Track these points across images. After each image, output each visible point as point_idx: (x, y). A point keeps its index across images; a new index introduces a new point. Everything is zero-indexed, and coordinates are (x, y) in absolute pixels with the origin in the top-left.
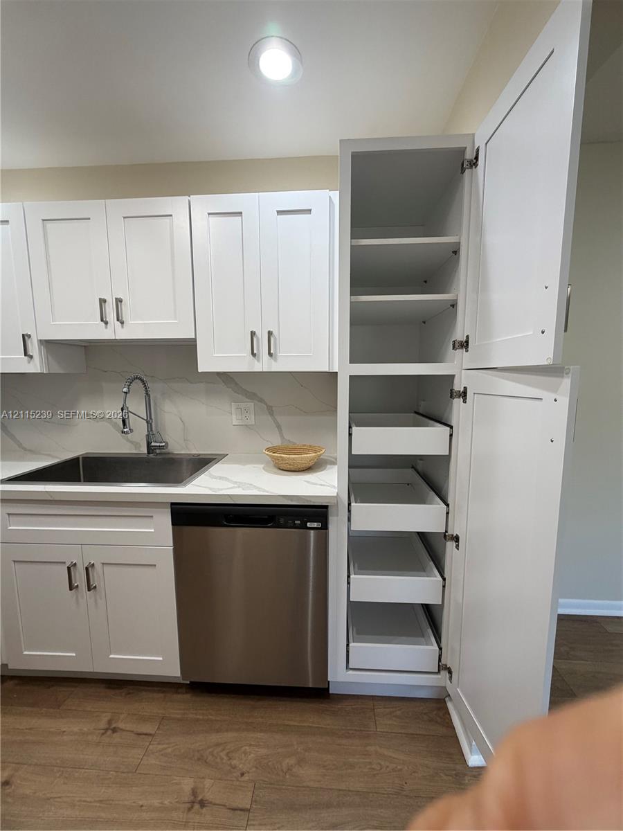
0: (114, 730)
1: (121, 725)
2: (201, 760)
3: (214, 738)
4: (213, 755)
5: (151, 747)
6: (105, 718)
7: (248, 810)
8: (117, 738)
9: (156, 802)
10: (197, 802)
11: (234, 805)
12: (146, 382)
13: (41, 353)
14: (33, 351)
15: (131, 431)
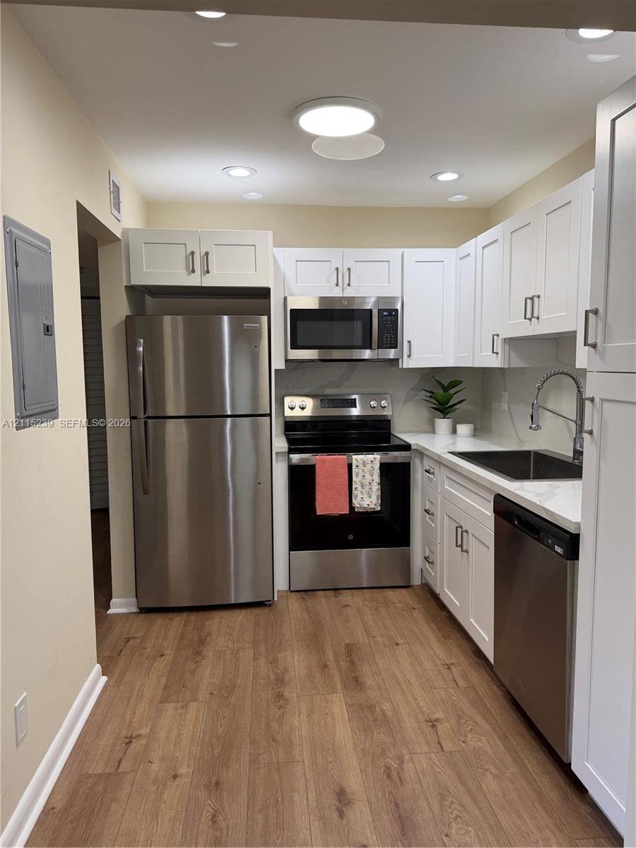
0: (449, 668)
1: (454, 670)
2: (459, 717)
3: (479, 719)
4: (466, 722)
5: (450, 689)
6: (453, 660)
7: (443, 751)
8: (445, 672)
9: (422, 704)
10: (433, 724)
11: (442, 742)
12: (577, 378)
13: (504, 348)
14: (498, 348)
15: (538, 427)
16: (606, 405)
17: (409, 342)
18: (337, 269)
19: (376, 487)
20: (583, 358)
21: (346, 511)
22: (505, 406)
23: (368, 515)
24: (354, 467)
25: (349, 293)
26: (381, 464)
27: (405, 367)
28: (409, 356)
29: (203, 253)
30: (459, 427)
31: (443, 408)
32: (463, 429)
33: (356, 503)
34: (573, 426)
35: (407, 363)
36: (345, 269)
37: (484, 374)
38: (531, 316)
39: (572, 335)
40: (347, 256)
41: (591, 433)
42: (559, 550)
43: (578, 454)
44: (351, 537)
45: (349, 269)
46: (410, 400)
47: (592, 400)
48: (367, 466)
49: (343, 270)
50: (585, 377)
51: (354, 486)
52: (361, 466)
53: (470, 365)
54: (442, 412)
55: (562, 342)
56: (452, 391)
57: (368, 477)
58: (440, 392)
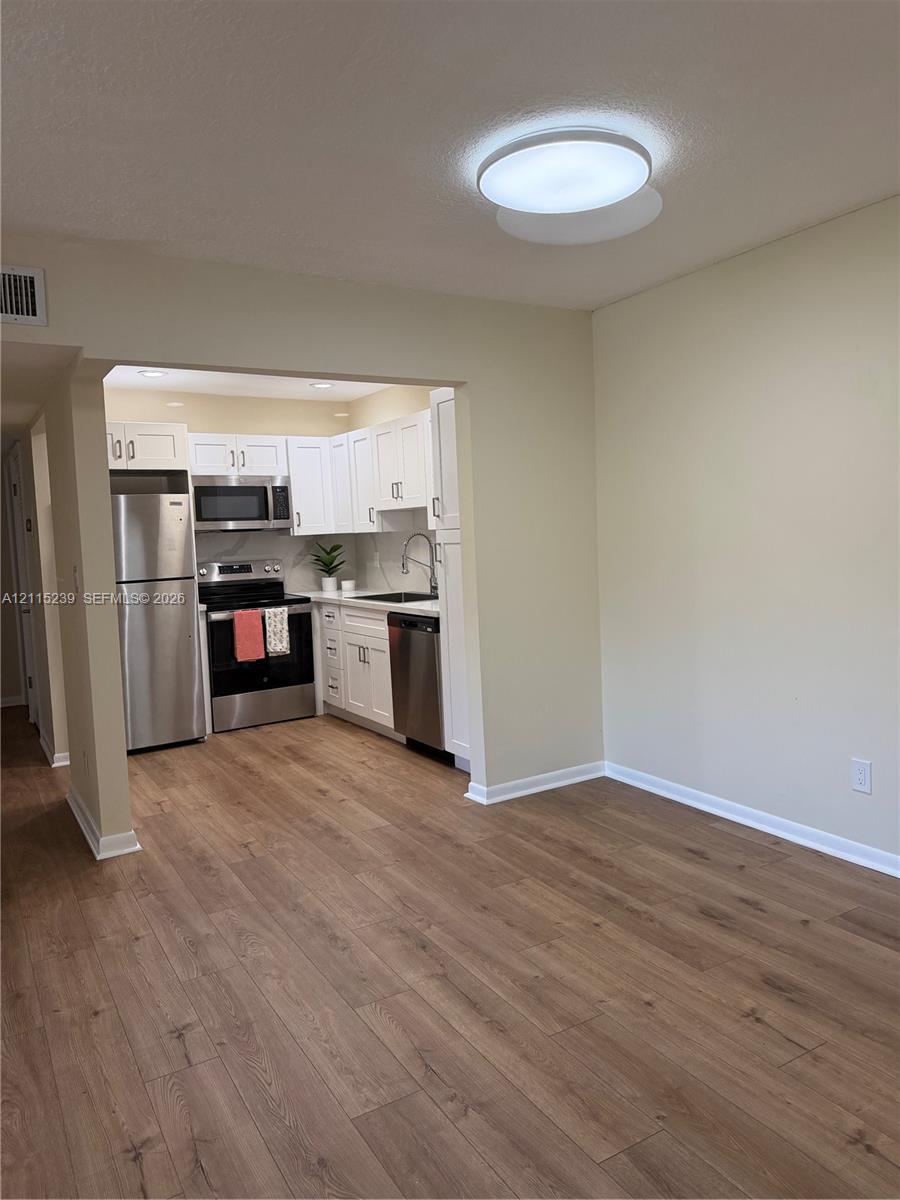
12: (429, 537)
13: (378, 519)
14: (374, 518)
15: (408, 572)
16: (446, 546)
17: (298, 513)
18: (232, 452)
19: (286, 634)
20: (432, 523)
21: (263, 656)
22: (377, 564)
23: (281, 658)
24: (267, 618)
25: (245, 472)
26: (289, 615)
27: (296, 534)
28: (299, 526)
29: (128, 442)
30: (343, 582)
31: (329, 569)
32: (347, 585)
33: (270, 648)
34: (429, 570)
35: (298, 532)
36: (239, 452)
37: (358, 539)
38: (397, 496)
39: (425, 509)
40: (240, 442)
41: (440, 562)
42: (429, 629)
43: (434, 588)
44: (265, 680)
45: (243, 452)
46: (299, 563)
47: (440, 544)
48: (277, 618)
49: (238, 453)
50: (435, 536)
51: (268, 635)
52: (273, 618)
53: (351, 532)
54: (327, 572)
55: (418, 513)
56: (334, 554)
57: (279, 626)
58: (323, 554)
